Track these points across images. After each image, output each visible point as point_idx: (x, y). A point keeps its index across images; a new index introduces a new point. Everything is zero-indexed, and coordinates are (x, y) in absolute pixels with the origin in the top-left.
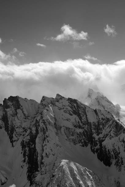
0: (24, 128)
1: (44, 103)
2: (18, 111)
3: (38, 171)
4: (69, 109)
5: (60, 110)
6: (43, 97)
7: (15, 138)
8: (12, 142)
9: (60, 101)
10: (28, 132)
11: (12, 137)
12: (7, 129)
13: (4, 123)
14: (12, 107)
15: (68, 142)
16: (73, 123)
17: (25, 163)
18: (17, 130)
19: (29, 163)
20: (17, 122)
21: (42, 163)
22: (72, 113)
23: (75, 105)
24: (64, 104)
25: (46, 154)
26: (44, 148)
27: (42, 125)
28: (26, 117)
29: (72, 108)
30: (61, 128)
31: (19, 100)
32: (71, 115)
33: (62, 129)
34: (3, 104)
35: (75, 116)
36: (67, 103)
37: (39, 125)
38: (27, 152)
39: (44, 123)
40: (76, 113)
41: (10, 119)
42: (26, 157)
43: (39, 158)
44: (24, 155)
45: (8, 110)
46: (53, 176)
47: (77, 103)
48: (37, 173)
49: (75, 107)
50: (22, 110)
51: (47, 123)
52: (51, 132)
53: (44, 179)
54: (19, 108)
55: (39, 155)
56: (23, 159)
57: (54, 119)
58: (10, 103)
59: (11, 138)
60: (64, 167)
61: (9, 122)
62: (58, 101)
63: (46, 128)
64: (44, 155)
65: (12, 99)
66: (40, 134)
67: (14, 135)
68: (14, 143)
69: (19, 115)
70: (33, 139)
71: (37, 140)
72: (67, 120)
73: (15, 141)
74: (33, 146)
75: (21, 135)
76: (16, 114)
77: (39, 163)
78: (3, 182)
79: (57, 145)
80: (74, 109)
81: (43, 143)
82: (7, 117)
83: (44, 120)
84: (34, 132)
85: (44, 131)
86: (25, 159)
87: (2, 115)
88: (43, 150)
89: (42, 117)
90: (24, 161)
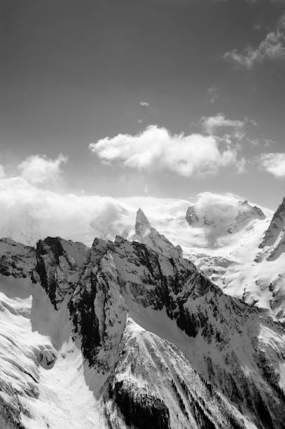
0: (70, 283)
1: (97, 247)
2: (61, 258)
3: (100, 345)
4: (135, 256)
5: (121, 258)
6: (96, 239)
7: (58, 298)
8: (54, 303)
9: (122, 246)
10: (78, 288)
11: (55, 296)
12: (44, 284)
13: (39, 275)
14: (51, 252)
15: (136, 304)
16: (141, 277)
17: (77, 333)
18: (61, 285)
19: (83, 333)
20: (60, 274)
21: (105, 334)
22: (138, 263)
23: (143, 251)
24: (127, 250)
25: (110, 321)
26: (107, 313)
27: (100, 280)
28: (72, 267)
29: (139, 256)
30: (125, 283)
31: (61, 242)
32: (138, 265)
33: (128, 286)
34: (36, 248)
35: (143, 267)
36: (132, 249)
37: (96, 280)
38: (79, 317)
39: (104, 277)
40: (145, 262)
41: (49, 269)
42: (78, 325)
43: (101, 328)
44: (75, 322)
45: (45, 256)
46: (123, 353)
47: (146, 250)
48: (98, 348)
49: (142, 254)
50: (66, 257)
51: (108, 278)
52: (114, 289)
53: (109, 356)
54: (61, 254)
55: (100, 323)
56: (74, 328)
57: (116, 272)
58: (47, 247)
59: (52, 297)
60: (137, 340)
61: (48, 275)
62: (118, 246)
63: (107, 284)
64: (107, 322)
65: (50, 240)
66: (99, 294)
67: (56, 294)
68: (58, 305)
69: (62, 265)
70: (88, 300)
71: (96, 302)
72: (133, 272)
73: (58, 301)
74: (90, 310)
75: (66, 292)
76: (58, 263)
77: (101, 334)
78: (50, 360)
79: (124, 309)
80: (142, 257)
81: (104, 305)
82: (43, 266)
83: (103, 273)
84: (89, 290)
85: (105, 288)
86: (77, 328)
87: (36, 263)
88: (105, 316)
89: (100, 269)
90: (76, 331)
